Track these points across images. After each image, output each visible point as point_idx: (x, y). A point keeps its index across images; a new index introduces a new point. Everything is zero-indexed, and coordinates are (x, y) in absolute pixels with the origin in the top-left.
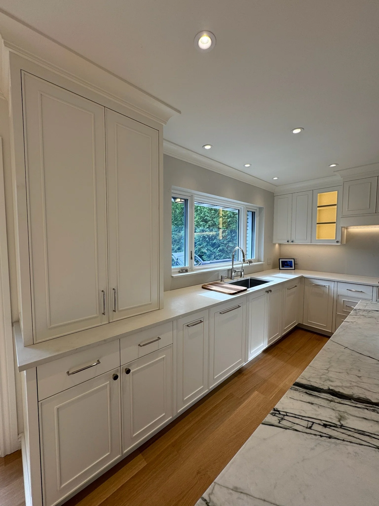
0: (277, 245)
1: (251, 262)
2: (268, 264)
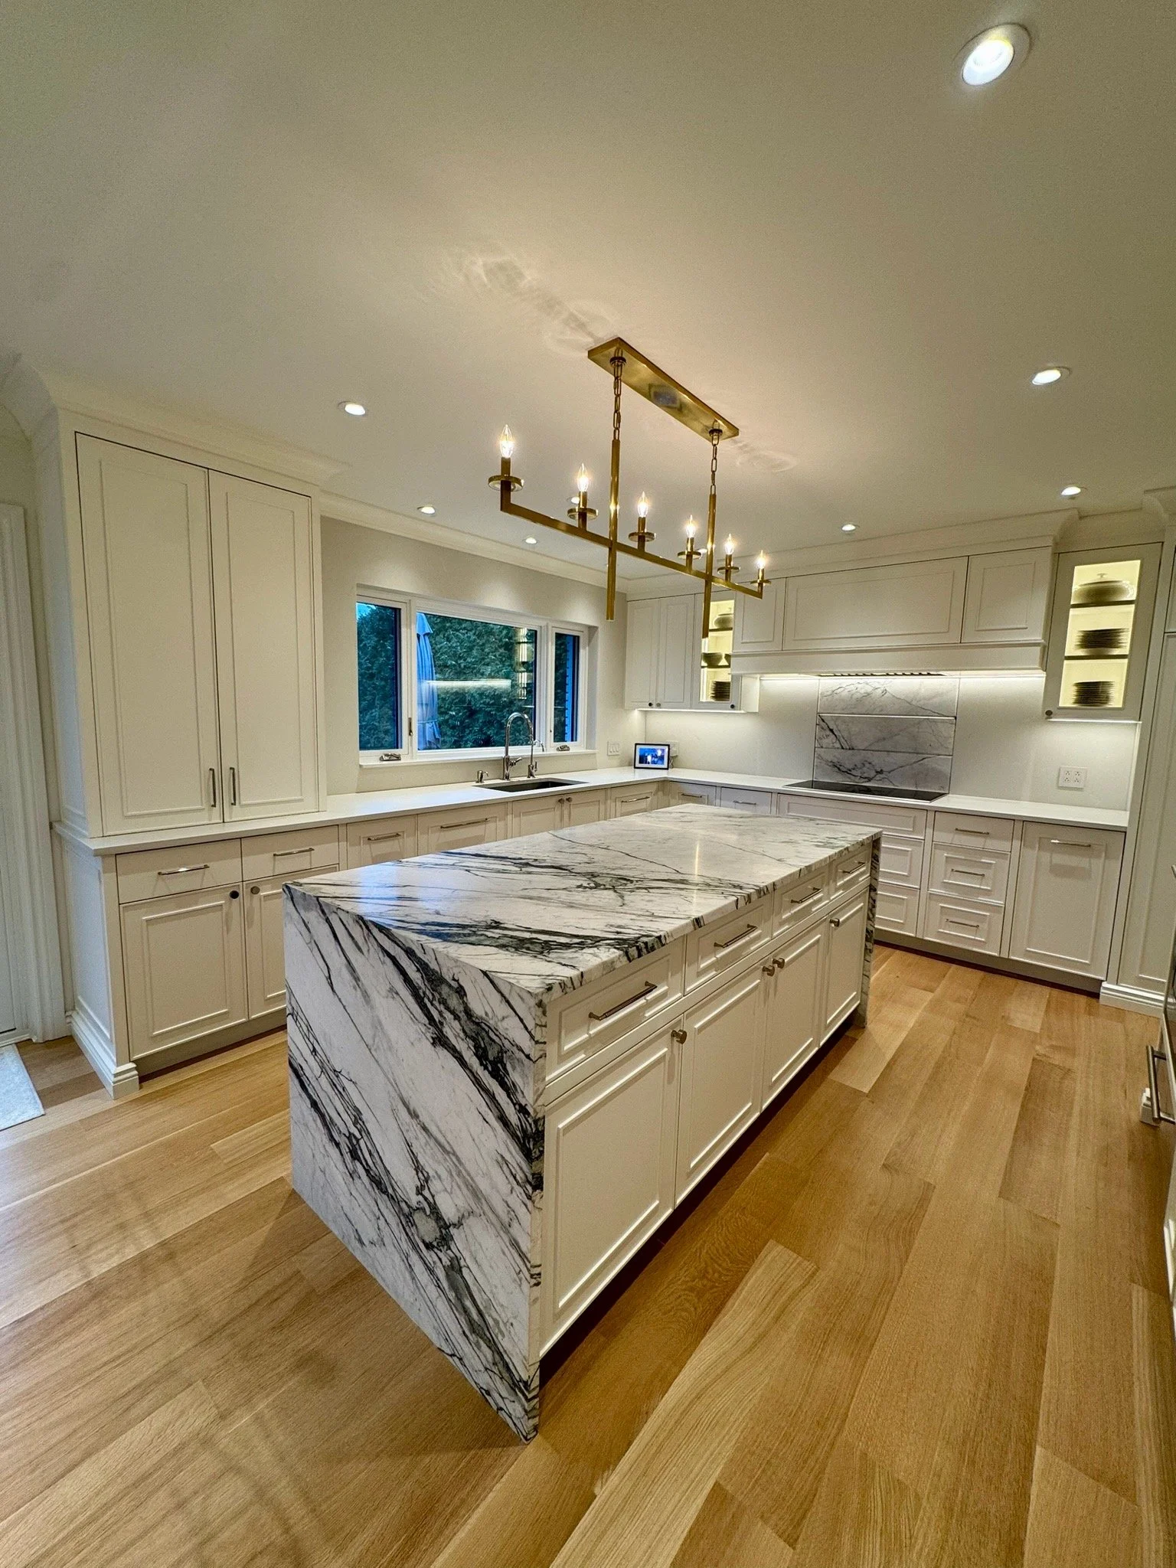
0: (636, 714)
1: (566, 749)
2: (609, 754)
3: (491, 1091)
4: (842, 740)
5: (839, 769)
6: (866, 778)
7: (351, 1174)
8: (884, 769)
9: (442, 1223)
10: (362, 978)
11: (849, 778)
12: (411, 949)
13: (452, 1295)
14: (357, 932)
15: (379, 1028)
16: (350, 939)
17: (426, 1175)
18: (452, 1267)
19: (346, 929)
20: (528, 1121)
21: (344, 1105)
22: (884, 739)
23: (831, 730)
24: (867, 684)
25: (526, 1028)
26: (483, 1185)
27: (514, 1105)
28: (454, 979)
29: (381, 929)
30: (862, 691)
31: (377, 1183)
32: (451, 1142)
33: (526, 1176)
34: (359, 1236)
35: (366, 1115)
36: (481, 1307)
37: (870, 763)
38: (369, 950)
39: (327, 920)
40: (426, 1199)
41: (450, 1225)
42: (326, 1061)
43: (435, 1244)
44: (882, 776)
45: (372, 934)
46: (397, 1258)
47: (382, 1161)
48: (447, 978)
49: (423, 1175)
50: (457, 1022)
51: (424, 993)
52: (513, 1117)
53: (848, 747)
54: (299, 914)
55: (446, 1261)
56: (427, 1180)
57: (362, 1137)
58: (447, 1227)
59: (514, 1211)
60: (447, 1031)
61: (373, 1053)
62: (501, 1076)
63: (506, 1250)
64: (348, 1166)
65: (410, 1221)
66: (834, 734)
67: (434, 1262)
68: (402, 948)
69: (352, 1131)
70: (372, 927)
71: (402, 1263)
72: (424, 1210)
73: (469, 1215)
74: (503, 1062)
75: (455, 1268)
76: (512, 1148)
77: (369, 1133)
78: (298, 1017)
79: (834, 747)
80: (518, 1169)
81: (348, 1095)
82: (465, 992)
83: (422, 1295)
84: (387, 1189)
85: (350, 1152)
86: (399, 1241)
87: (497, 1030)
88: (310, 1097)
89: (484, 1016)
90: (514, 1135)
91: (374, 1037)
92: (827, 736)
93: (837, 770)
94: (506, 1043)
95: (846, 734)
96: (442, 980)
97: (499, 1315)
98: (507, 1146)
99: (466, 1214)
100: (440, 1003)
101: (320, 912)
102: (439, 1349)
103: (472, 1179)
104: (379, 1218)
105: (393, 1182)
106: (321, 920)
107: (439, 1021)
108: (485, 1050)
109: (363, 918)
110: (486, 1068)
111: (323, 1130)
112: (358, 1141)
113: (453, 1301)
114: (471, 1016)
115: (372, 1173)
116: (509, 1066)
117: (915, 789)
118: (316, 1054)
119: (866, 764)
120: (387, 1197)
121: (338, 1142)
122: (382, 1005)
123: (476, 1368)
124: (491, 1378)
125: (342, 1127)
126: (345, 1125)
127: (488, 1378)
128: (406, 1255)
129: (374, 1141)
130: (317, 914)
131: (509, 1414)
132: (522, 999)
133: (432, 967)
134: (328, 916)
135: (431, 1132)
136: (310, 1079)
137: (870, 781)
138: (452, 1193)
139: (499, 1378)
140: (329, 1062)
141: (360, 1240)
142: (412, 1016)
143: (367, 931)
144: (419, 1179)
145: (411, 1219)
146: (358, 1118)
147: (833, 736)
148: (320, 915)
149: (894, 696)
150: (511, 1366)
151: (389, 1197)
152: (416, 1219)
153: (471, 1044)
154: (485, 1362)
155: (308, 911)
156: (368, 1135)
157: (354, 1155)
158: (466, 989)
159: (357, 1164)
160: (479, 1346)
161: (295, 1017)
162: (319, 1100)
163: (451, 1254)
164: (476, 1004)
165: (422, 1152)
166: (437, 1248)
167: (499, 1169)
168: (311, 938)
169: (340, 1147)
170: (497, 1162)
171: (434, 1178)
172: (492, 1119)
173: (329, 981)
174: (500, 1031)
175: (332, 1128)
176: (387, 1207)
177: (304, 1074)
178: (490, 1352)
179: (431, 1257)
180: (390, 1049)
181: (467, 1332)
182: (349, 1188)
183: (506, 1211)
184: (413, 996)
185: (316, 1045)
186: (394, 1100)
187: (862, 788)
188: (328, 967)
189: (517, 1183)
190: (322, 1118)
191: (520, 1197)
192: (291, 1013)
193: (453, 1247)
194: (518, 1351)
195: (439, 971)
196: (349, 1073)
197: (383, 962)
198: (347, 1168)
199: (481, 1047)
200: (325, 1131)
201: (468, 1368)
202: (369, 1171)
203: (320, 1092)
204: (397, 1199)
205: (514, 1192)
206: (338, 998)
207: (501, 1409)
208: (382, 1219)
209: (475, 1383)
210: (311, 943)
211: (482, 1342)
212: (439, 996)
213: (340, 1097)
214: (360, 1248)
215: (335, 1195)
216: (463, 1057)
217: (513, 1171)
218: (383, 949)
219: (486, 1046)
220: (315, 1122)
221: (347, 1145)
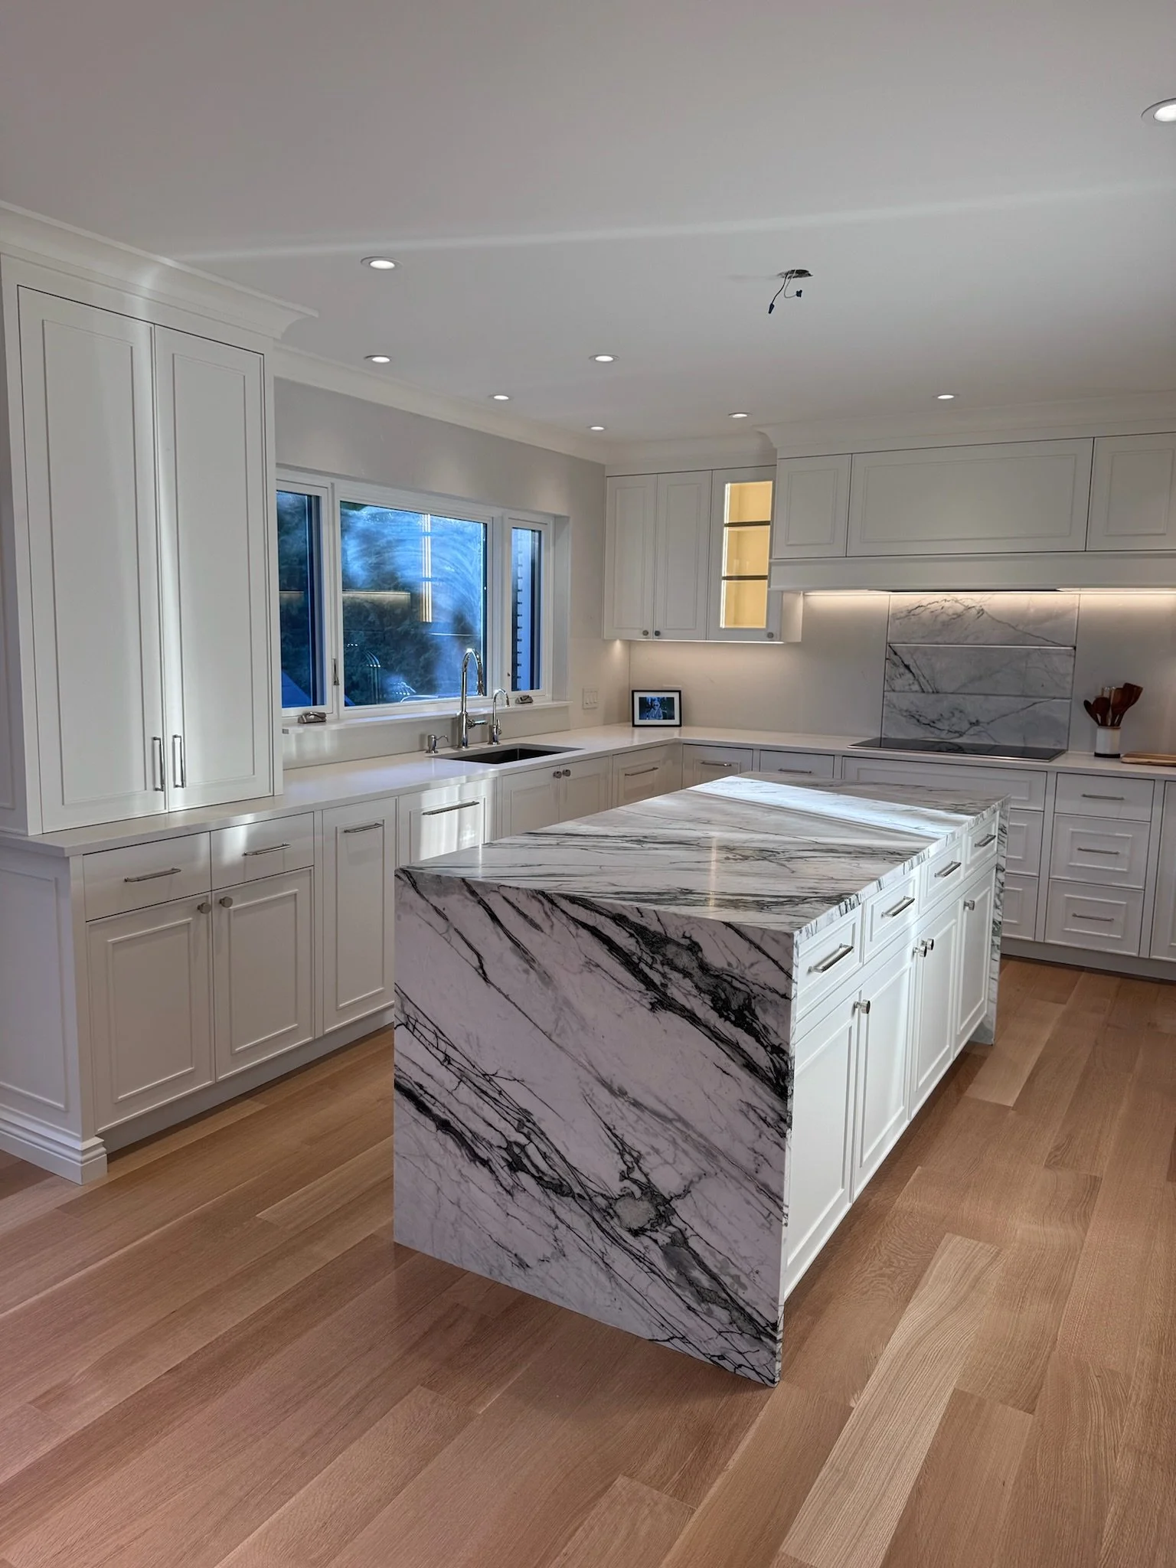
0: (618, 646)
1: (528, 700)
2: (586, 706)
3: (735, 1042)
4: (922, 679)
5: (918, 721)
6: (956, 732)
7: (508, 1192)
8: (981, 719)
9: (659, 1200)
10: (539, 958)
11: (932, 733)
12: (619, 915)
13: (672, 1274)
14: (534, 910)
15: (566, 1009)
16: (519, 918)
17: (635, 1154)
18: (673, 1243)
19: (514, 907)
20: (782, 1060)
21: (500, 1111)
22: (980, 678)
23: (907, 667)
24: (957, 601)
25: (782, 969)
26: (721, 1141)
27: (765, 1047)
28: (684, 937)
29: (573, 900)
30: (950, 612)
31: (559, 1188)
32: (674, 1108)
33: (779, 1116)
34: (520, 1260)
35: (538, 1112)
36: (715, 1270)
37: (961, 712)
38: (552, 926)
39: (481, 902)
40: (635, 1181)
41: (672, 1198)
42: (469, 1067)
43: (648, 1226)
44: (977, 728)
45: (559, 908)
46: (585, 1263)
47: (564, 1160)
48: (674, 937)
49: (632, 1156)
50: (687, 980)
51: (640, 959)
52: (762, 1058)
53: (931, 690)
54: (428, 902)
55: (663, 1238)
56: (637, 1161)
57: (531, 1141)
58: (667, 1202)
59: (762, 1156)
60: (673, 992)
61: (553, 1038)
62: (748, 1023)
63: (751, 1198)
64: (504, 1183)
65: (609, 1214)
67: (646, 1248)
68: (607, 916)
69: (512, 1139)
70: (558, 900)
71: (594, 1268)
72: (632, 1195)
73: (700, 1178)
74: (751, 1008)
75: (680, 1240)
76: (760, 1091)
77: (543, 1133)
78: (418, 1026)
79: (911, 691)
80: (769, 1111)
81: (509, 1098)
82: (699, 947)
83: (624, 1290)
84: (571, 1190)
85: (509, 1165)
86: (590, 1243)
87: (743, 978)
88: (434, 1118)
89: (726, 967)
90: (764, 1078)
91: (556, 1021)
92: (901, 675)
93: (916, 721)
94: (756, 989)
95: (928, 673)
96: (666, 940)
97: (740, 1270)
98: (755, 1093)
99: (696, 1179)
100: (663, 964)
101: (468, 895)
102: (650, 1340)
103: (706, 1139)
104: (557, 1227)
105: (582, 1178)
106: (468, 903)
107: (662, 984)
108: (727, 1002)
109: (544, 893)
110: (727, 1018)
111: (457, 1152)
112: (522, 1147)
113: (673, 1279)
114: (708, 970)
115: (546, 1179)
116: (758, 1011)
117: (1023, 745)
118: (449, 1063)
119: (957, 713)
120: (570, 1199)
121: (486, 1159)
122: (575, 984)
123: (706, 1339)
124: (726, 1339)
125: (496, 1140)
126: (499, 1135)
127: (721, 1341)
128: (600, 1255)
129: (551, 1140)
130: (462, 897)
131: (751, 1367)
132: (777, 942)
133: (652, 928)
134: (482, 897)
135: (645, 1104)
136: (436, 1096)
137: (961, 736)
138: (675, 1162)
139: (739, 1336)
140: (474, 1067)
141: (523, 1265)
142: (620, 986)
143: (550, 906)
144: (625, 1162)
145: (611, 1211)
146: (525, 1120)
147: (910, 676)
148: (467, 898)
149: (993, 619)
150: (755, 1316)
151: (573, 1197)
152: (620, 1207)
153: (707, 998)
154: (718, 1326)
155: (445, 896)
156: (542, 1136)
157: (515, 1166)
158: (701, 945)
159: (521, 1175)
160: (710, 1313)
161: (411, 1028)
162: (452, 1117)
163: (671, 1229)
164: (715, 958)
165: (630, 1130)
166: (651, 1230)
167: (742, 1118)
168: (449, 927)
169: (490, 1163)
170: (742, 1111)
171: (648, 1154)
172: (734, 1069)
173: (481, 971)
174: (747, 978)
175: (476, 1146)
176: (571, 1210)
177: (426, 1092)
178: (726, 1313)
179: (642, 1243)
180: (583, 1028)
181: (694, 1305)
182: (504, 1208)
183: (752, 1159)
184: (622, 964)
185: (451, 1052)
186: (587, 1084)
187: (951, 747)
188: (478, 955)
189: (769, 1125)
190: (459, 1138)
191: (771, 1138)
192: (403, 1024)
193: (675, 1221)
194: (765, 1297)
195: (663, 932)
196: (510, 1072)
197: (575, 935)
198: (501, 1185)
199: (722, 999)
200: (463, 1151)
201: (694, 1343)
202: (540, 1178)
203: (455, 1108)
204: (588, 1195)
205: (763, 1137)
206: (495, 987)
207: (740, 1366)
208: (562, 1227)
209: (704, 1354)
210: (447, 931)
211: (714, 1307)
212: (661, 958)
213: (492, 1103)
214: (522, 1273)
215: (478, 1224)
216: (695, 1015)
217: (763, 1115)
218: (575, 921)
219: (727, 997)
220: (443, 1146)
221: (503, 1158)
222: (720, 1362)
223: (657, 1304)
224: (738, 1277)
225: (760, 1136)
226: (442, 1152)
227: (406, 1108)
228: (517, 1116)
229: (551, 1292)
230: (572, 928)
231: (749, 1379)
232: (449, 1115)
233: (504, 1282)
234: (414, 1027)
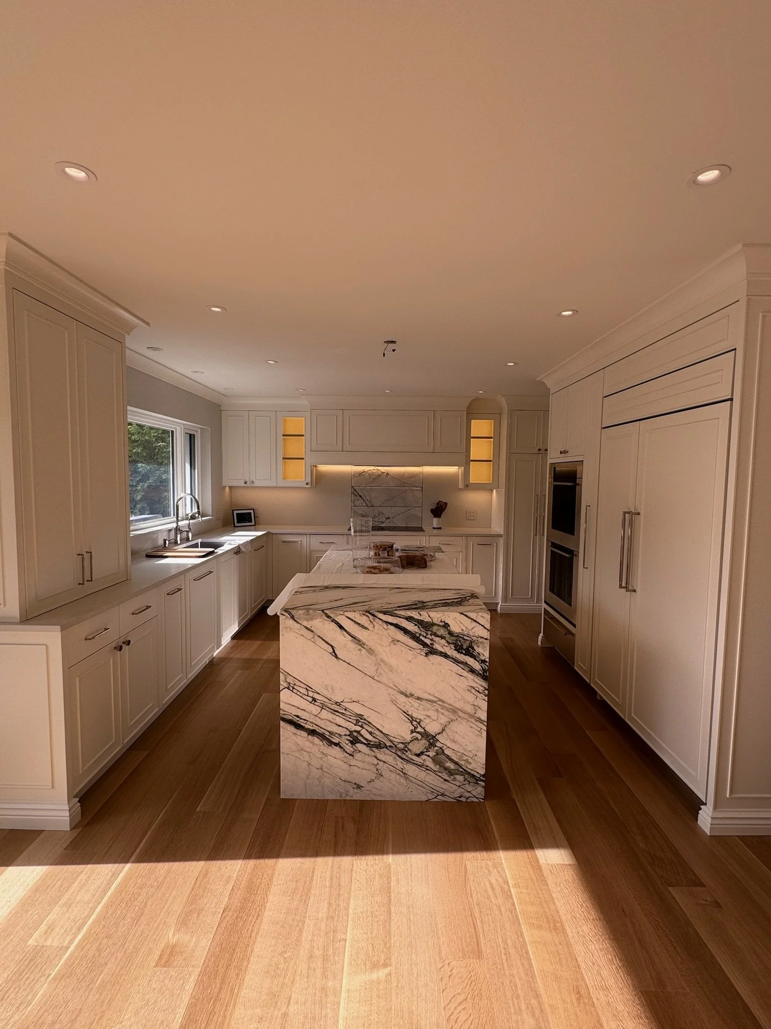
0: (227, 489)
3: (465, 661)
4: (366, 501)
6: (381, 521)
7: (350, 755)
8: (390, 516)
9: (430, 737)
10: (366, 643)
12: (410, 616)
13: (436, 768)
14: (364, 620)
15: (382, 664)
16: (357, 626)
17: (418, 721)
18: (437, 754)
19: (353, 620)
20: (486, 665)
21: (346, 718)
22: (389, 500)
23: (361, 496)
24: (378, 470)
25: (485, 628)
26: (458, 705)
27: (478, 662)
29: (385, 613)
30: (376, 474)
31: (379, 746)
32: (437, 696)
33: (485, 688)
34: (358, 785)
35: (366, 714)
36: (456, 760)
37: (383, 514)
38: (374, 627)
39: (333, 621)
40: (418, 733)
41: (436, 735)
42: (328, 701)
43: (425, 750)
44: (389, 520)
45: (376, 617)
46: (393, 776)
47: (381, 732)
48: (437, 622)
49: (417, 722)
50: (443, 640)
51: (420, 635)
52: (477, 666)
53: (370, 505)
54: (301, 624)
55: (432, 754)
56: (419, 723)
57: (363, 728)
58: (435, 737)
59: (477, 706)
60: (437, 646)
61: (375, 678)
62: (470, 653)
63: (473, 725)
64: (348, 751)
65: (405, 750)
66: (362, 498)
67: (424, 760)
68: (403, 618)
69: (353, 730)
70: (377, 614)
71: (398, 777)
72: (417, 739)
73: (450, 723)
74: (472, 647)
75: (440, 752)
76: (477, 680)
77: (370, 723)
78: (295, 687)
79: (362, 506)
80: (480, 687)
81: (350, 711)
83: (413, 783)
84: (385, 745)
85: (351, 742)
86: (396, 766)
87: (468, 635)
88: (306, 730)
89: (461, 631)
90: (478, 674)
91: (377, 670)
92: (358, 499)
94: (474, 638)
95: (368, 498)
96: (433, 624)
97: (468, 757)
98: (474, 681)
99: (447, 724)
100: (431, 635)
102: (426, 801)
103: (452, 706)
104: (378, 764)
105: (391, 738)
106: (326, 622)
107: (431, 644)
108: (461, 646)
109: (368, 611)
110: (462, 653)
111: (321, 743)
112: (358, 732)
113: (437, 770)
114: (452, 634)
115: (372, 743)
116: (475, 647)
117: (405, 526)
118: (315, 701)
119: (381, 514)
120: (385, 749)
121: (338, 742)
122: (385, 651)
123: (453, 791)
124: (463, 788)
125: (343, 732)
126: (345, 730)
127: (461, 790)
128: (401, 770)
129: (374, 725)
130: (321, 620)
131: (473, 796)
132: (483, 617)
133: (426, 620)
134: (335, 619)
135: (423, 698)
136: (307, 719)
137: (383, 523)
138: (438, 719)
139: (468, 785)
140: (330, 700)
141: (359, 787)
142: (410, 648)
143: (373, 617)
144: (413, 726)
145: (406, 749)
146: (359, 719)
147: (362, 500)
148: (325, 620)
149: (392, 477)
150: (475, 774)
151: (387, 748)
152: (410, 747)
153: (452, 646)
154: (458, 784)
155: (312, 620)
156: (370, 725)
157: (354, 741)
158: (449, 624)
159: (357, 745)
160: (455, 779)
161: (291, 689)
162: (318, 727)
163: (436, 748)
164: (455, 628)
165: (416, 710)
166: (426, 752)
167: (469, 693)
168: (314, 635)
169: (340, 744)
170: (468, 690)
171: (425, 719)
172: (465, 673)
173: (334, 654)
174: (471, 634)
175: (332, 737)
176: (385, 754)
177: (301, 719)
178: (463, 777)
179: (422, 759)
180: (391, 671)
181: (447, 778)
182: (348, 763)
183: (473, 708)
184: (411, 638)
185: (316, 696)
186: (393, 695)
187: (379, 528)
188: (332, 646)
189: (480, 693)
190: (322, 737)
191: (481, 698)
192: (286, 688)
193: (438, 744)
194: (479, 764)
195: (431, 621)
196: (351, 698)
197: (386, 628)
198: (347, 753)
199: (458, 645)
200: (324, 742)
201: (448, 795)
202: (369, 744)
203: (319, 722)
204: (394, 745)
205: (478, 698)
206: (342, 660)
207: (469, 798)
208: (381, 763)
209: (452, 798)
210: (313, 638)
211: (457, 776)
212: (430, 632)
213: (341, 715)
214: (359, 791)
215: (333, 775)
216: (446, 654)
217: (477, 689)
218: (387, 622)
219: (461, 644)
220: (313, 743)
221: (347, 740)
222: (460, 799)
223: (429, 783)
224: (468, 760)
225: (476, 698)
226: (311, 745)
227: (289, 729)
228: (355, 718)
229: (375, 795)
230: (385, 626)
231: (473, 801)
232: (316, 726)
233: (348, 798)
234: (293, 688)
